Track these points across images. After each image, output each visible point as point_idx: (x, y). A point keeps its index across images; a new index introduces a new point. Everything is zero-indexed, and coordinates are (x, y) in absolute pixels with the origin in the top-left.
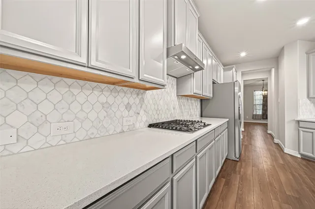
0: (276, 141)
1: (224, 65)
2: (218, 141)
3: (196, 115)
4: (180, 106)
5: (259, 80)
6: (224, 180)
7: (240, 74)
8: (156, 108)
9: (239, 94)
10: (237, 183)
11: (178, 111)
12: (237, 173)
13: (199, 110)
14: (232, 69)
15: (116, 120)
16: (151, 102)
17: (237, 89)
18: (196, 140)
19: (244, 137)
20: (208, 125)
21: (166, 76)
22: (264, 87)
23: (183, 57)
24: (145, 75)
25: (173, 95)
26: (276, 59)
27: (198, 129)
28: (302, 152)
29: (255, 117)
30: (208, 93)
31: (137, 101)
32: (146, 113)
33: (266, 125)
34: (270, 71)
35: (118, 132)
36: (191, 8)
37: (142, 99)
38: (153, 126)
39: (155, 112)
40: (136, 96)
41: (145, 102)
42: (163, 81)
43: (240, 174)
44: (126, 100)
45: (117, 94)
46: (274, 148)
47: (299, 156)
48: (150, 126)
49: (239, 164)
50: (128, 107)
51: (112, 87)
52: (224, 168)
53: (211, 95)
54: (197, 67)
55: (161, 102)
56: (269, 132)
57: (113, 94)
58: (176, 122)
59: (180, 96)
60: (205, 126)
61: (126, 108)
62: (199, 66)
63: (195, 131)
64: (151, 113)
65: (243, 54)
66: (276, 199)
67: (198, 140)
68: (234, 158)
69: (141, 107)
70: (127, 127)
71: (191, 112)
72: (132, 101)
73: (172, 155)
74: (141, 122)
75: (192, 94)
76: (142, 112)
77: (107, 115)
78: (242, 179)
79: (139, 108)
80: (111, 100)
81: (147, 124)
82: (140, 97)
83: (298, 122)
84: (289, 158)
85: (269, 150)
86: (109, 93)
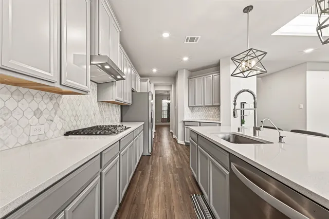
0: (174, 136)
1: (141, 76)
2: (136, 141)
3: (117, 121)
4: (101, 112)
5: (165, 91)
6: (140, 172)
7: (152, 85)
8: (74, 114)
9: (152, 101)
10: (150, 170)
11: (99, 116)
12: (150, 163)
13: (119, 115)
14: (146, 80)
15: (19, 129)
16: (68, 107)
17: (150, 97)
18: (120, 140)
19: (155, 136)
20: (128, 128)
21: (89, 82)
22: (168, 97)
23: (107, 67)
24: (67, 80)
25: (93, 100)
26: (174, 78)
27: (121, 132)
28: (186, 141)
29: (163, 120)
30: (128, 100)
31: (50, 106)
32: (61, 120)
33: (169, 126)
34: (171, 86)
35: (23, 144)
36: (113, 22)
37: (56, 105)
38: (72, 133)
39: (72, 119)
40: (49, 100)
41: (60, 107)
42: (87, 87)
43: (151, 164)
44: (34, 105)
45: (21, 97)
46: (172, 142)
47: (184, 144)
48: (67, 134)
49: (151, 157)
50: (38, 113)
51: (14, 88)
52: (141, 163)
53: (131, 102)
54: (119, 77)
55: (81, 107)
56: (171, 131)
57: (16, 97)
58: (97, 128)
59: (100, 102)
60: (126, 129)
61: (35, 115)
62: (121, 76)
63: (118, 133)
64: (67, 119)
65: (155, 70)
66: (171, 173)
67: (121, 140)
68: (147, 154)
69: (55, 113)
70: (37, 137)
71: (112, 117)
72: (42, 107)
73: (101, 153)
74: (55, 130)
75: (114, 100)
76: (56, 119)
77: (5, 123)
78: (152, 167)
79: (53, 115)
80: (11, 104)
81: (64, 132)
82: (54, 101)
83: (184, 122)
84: (180, 146)
85: (170, 143)
86: (9, 96)
